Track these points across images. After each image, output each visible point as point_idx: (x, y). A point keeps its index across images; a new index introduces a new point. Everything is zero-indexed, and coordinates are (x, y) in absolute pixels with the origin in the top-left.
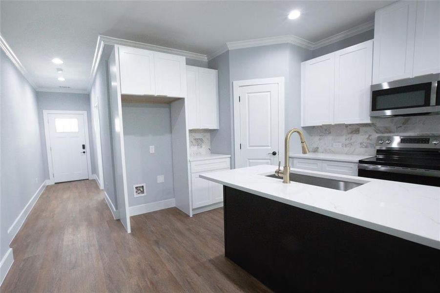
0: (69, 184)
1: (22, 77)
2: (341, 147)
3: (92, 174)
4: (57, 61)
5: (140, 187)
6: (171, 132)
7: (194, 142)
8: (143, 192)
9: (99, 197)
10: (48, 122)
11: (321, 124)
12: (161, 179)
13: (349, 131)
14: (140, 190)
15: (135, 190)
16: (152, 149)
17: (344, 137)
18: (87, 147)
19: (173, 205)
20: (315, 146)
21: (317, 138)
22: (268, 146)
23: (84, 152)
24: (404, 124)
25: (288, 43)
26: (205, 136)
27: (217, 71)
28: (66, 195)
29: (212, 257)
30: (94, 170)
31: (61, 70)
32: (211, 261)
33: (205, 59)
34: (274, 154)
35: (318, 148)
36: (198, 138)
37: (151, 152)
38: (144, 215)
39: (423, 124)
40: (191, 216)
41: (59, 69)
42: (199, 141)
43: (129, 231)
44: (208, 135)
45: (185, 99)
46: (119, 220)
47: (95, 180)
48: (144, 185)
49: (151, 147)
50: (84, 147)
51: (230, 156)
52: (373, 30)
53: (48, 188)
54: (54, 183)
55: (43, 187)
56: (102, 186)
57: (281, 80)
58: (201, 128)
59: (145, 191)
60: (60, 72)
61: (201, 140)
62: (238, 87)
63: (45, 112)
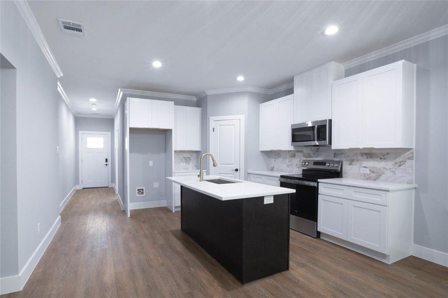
0: (93, 189)
1: (69, 109)
2: (286, 166)
3: (112, 182)
4: (93, 100)
5: (141, 189)
6: (166, 151)
7: (183, 160)
8: (142, 193)
9: (114, 199)
10: (82, 140)
11: (269, 150)
12: (156, 185)
13: (290, 155)
14: (141, 191)
15: (137, 191)
16: (151, 163)
17: (287, 160)
18: (109, 161)
19: (165, 205)
20: (272, 166)
21: (273, 160)
22: (232, 164)
23: (106, 165)
24: (317, 151)
25: (247, 92)
26: (192, 156)
27: (201, 108)
28: (91, 196)
29: (173, 230)
30: (113, 181)
31: (95, 105)
32: (171, 231)
33: (195, 99)
34: (237, 170)
35: (273, 167)
36: (186, 157)
37: (150, 165)
38: (142, 209)
39: (325, 152)
40: (174, 212)
41: (93, 104)
42: (187, 159)
43: (129, 216)
44: (195, 155)
45: (173, 131)
46: (124, 211)
47: (113, 188)
48: (144, 188)
49: (150, 162)
50: (107, 160)
51: (206, 171)
52: (293, 88)
53: (78, 191)
54: (81, 188)
55: (75, 190)
56: (117, 192)
57: (242, 117)
58: (186, 150)
59: (144, 193)
60: (94, 106)
61: (189, 158)
62: (213, 122)
63: (80, 132)
